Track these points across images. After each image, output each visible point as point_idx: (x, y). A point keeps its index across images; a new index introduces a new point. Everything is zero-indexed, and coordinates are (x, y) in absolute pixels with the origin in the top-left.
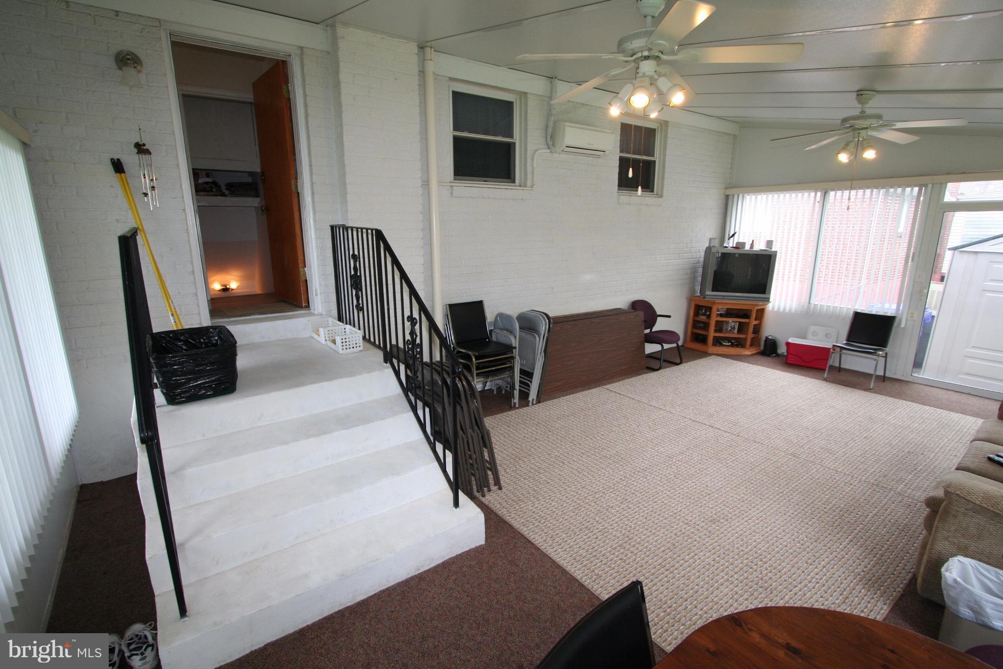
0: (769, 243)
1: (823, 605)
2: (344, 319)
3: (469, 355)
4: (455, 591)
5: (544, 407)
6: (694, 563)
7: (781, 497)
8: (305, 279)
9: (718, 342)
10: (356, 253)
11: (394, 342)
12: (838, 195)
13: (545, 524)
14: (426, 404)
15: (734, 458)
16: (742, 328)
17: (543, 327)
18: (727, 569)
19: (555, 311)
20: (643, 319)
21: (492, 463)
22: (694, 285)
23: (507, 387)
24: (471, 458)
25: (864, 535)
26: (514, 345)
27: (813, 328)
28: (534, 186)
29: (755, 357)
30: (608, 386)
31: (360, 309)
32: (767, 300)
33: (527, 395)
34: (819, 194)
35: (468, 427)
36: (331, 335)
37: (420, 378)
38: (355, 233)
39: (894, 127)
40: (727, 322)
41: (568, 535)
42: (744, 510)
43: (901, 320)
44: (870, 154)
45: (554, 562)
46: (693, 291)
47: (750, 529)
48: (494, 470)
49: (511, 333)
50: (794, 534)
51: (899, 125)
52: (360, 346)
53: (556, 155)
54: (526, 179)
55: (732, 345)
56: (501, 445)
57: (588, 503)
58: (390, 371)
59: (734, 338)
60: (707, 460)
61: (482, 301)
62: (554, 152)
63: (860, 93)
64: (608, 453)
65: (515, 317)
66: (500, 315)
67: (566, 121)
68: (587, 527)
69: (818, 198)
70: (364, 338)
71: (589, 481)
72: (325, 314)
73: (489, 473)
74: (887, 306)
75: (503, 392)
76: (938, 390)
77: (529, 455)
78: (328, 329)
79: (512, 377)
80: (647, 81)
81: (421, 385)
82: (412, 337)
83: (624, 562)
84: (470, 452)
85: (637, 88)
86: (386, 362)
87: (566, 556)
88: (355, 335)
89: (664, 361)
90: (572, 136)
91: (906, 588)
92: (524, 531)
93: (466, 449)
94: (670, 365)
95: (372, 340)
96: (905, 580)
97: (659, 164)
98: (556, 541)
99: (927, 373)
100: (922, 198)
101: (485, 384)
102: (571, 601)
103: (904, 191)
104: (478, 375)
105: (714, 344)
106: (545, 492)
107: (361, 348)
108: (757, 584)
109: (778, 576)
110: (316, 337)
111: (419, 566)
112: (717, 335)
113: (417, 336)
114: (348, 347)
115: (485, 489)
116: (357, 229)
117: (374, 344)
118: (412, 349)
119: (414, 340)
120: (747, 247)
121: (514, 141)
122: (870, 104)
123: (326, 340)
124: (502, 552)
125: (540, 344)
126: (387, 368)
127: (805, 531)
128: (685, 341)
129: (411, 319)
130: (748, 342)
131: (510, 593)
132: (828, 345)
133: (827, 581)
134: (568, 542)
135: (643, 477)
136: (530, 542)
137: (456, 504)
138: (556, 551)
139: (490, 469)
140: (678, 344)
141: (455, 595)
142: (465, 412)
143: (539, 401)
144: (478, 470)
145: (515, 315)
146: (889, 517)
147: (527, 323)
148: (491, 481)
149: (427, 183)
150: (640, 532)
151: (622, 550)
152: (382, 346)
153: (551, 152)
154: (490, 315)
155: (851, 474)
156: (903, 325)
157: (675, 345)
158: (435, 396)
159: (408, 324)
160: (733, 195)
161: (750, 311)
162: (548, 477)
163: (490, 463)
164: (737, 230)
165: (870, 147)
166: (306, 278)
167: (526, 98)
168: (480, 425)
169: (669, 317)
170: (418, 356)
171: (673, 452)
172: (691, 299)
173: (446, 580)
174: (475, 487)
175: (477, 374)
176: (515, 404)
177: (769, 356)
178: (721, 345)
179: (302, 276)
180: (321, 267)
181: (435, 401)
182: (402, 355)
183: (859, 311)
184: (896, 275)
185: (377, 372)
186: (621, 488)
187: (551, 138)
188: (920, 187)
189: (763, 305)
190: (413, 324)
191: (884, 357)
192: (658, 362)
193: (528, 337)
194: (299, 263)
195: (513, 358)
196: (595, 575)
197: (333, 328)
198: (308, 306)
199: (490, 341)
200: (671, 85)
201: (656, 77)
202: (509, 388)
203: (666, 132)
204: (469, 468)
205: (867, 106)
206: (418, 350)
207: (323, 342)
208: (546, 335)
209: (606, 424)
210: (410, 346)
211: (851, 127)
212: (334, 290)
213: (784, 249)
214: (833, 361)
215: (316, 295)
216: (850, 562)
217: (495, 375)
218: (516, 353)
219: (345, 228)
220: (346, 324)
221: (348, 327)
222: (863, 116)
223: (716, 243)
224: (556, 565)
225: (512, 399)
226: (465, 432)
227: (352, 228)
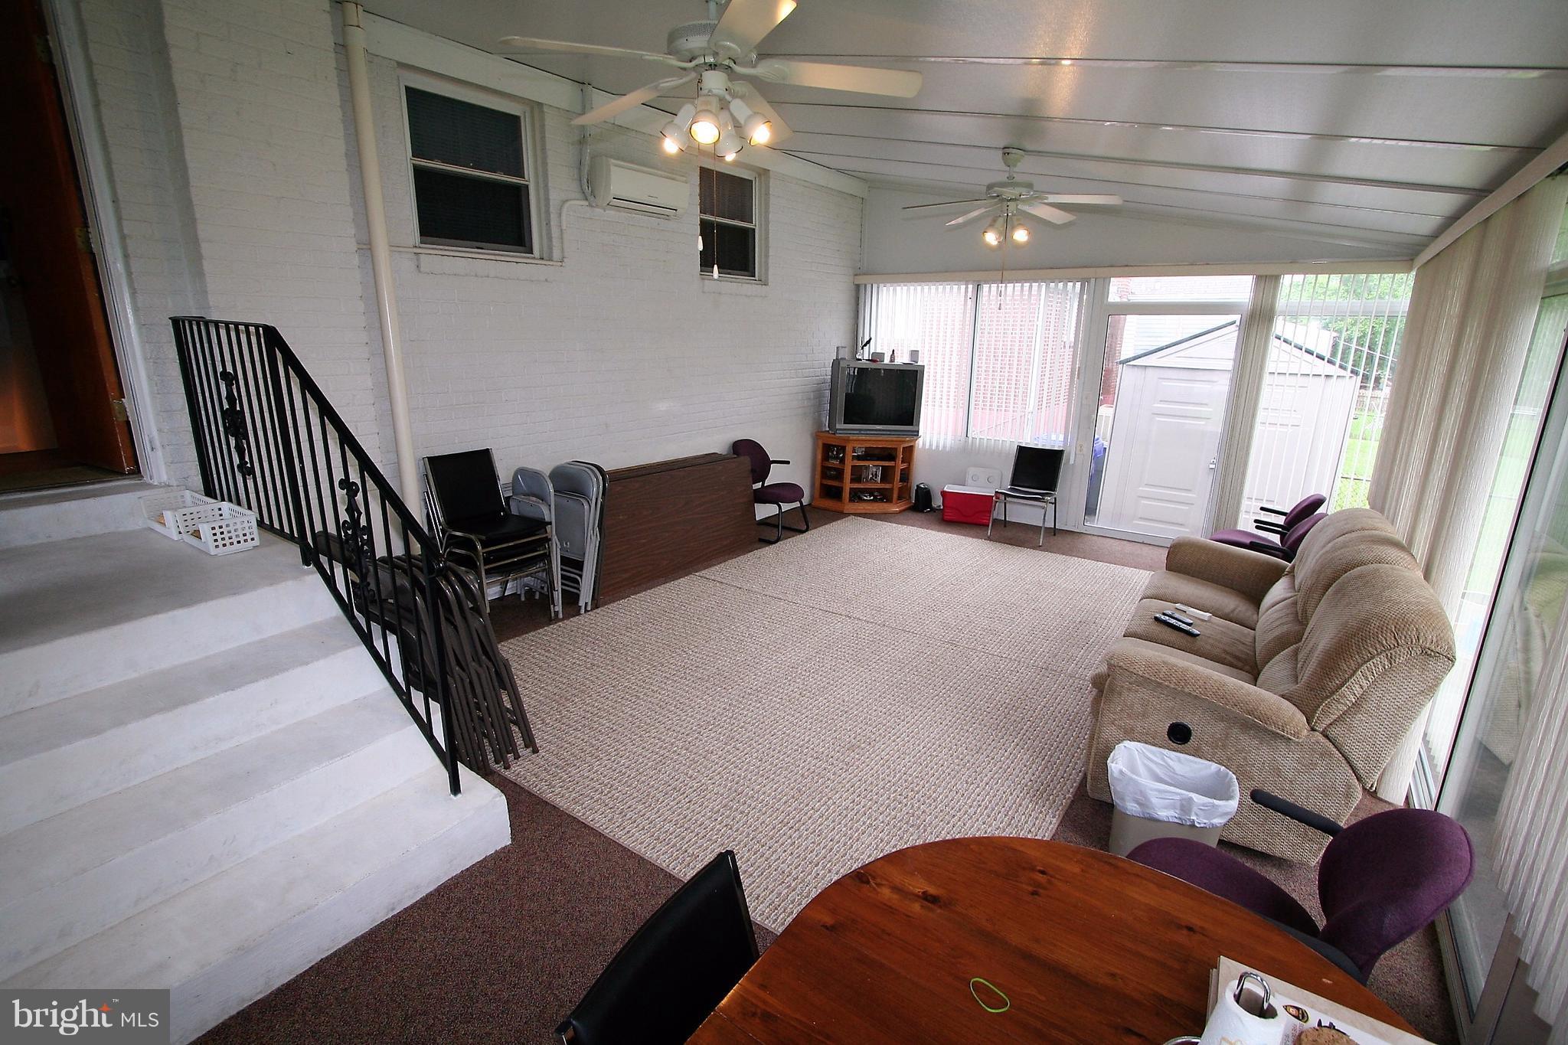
0: (914, 354)
1: (986, 832)
2: (218, 491)
3: (471, 540)
4: (460, 930)
5: (605, 613)
6: (827, 810)
7: (937, 700)
8: (126, 419)
9: (856, 496)
10: (230, 369)
11: (318, 528)
12: (992, 289)
13: (610, 795)
14: (386, 627)
15: (878, 658)
16: (887, 475)
17: (595, 488)
18: (870, 811)
19: (612, 462)
20: (750, 468)
21: (518, 711)
22: (820, 415)
23: (542, 588)
24: (478, 707)
25: (1032, 735)
26: (547, 519)
27: (972, 471)
28: (565, 260)
29: (906, 513)
30: (703, 573)
31: (247, 471)
32: (916, 433)
33: (576, 597)
34: (970, 287)
35: (469, 658)
36: (190, 523)
37: (373, 586)
38: (223, 332)
39: (1046, 201)
40: (867, 468)
41: (647, 805)
42: (891, 727)
43: (1069, 454)
44: (1021, 236)
45: (625, 849)
46: (818, 423)
47: (899, 751)
48: (522, 725)
49: (542, 500)
50: (951, 748)
51: (1052, 199)
52: (253, 539)
53: (598, 210)
54: (550, 248)
55: (875, 500)
56: (536, 681)
57: (675, 751)
58: (317, 578)
59: (878, 490)
60: (843, 664)
61: (488, 449)
62: (594, 205)
63: (1006, 151)
64: (705, 673)
65: (548, 475)
66: (522, 471)
67: (611, 157)
68: (675, 789)
69: (970, 294)
70: (260, 523)
71: (677, 718)
72: (175, 483)
73: (514, 728)
74: (1054, 437)
75: (537, 597)
76: (1113, 541)
77: (583, 692)
78: (184, 511)
79: (549, 572)
80: (715, 105)
81: (376, 597)
82: (351, 516)
83: (731, 829)
84: (476, 699)
85: (701, 111)
86: (306, 562)
87: (643, 837)
88: (242, 520)
89: (784, 528)
90: (622, 181)
91: (1076, 792)
92: (578, 811)
93: (470, 696)
94: (793, 533)
95: (277, 525)
96: (1075, 782)
97: (760, 236)
98: (628, 816)
99: (1102, 522)
100: (1085, 297)
101: (504, 585)
102: (653, 903)
103: (1065, 286)
104: (488, 572)
105: (851, 500)
106: (609, 746)
107: (256, 542)
108: (907, 823)
109: (933, 807)
110: (158, 527)
111: (393, 903)
112: (856, 486)
113: (360, 514)
114: (227, 541)
115: (510, 756)
116: (227, 324)
117: (280, 533)
118: (355, 536)
119: (355, 522)
120: (887, 360)
121: (527, 183)
122: (1020, 167)
123: (180, 533)
124: (541, 851)
125: (591, 515)
126: (311, 573)
127: (965, 742)
128: (812, 497)
129: (346, 483)
130: (895, 496)
131: (556, 912)
132: (989, 492)
133: (990, 802)
134: (646, 816)
135: (756, 701)
136: (586, 826)
137: (455, 788)
138: (628, 832)
139: (515, 723)
140: (801, 503)
141: (460, 936)
142: (462, 637)
143: (596, 604)
144: (493, 726)
145: (547, 472)
146: (1059, 707)
147: (569, 482)
148: (519, 742)
149: (369, 247)
150: (752, 781)
151: (728, 812)
152: (296, 535)
153: (590, 205)
154: (504, 474)
155: (1018, 659)
156: (1072, 462)
157: (797, 504)
158: (401, 611)
159: (341, 493)
160: (865, 285)
161: (896, 449)
162: (614, 722)
163: (513, 713)
164: (873, 336)
165: (1021, 225)
166: (128, 417)
167: (542, 112)
168: (491, 654)
169: (788, 463)
170: (366, 547)
171: (798, 660)
172: (817, 435)
173: (444, 915)
174: (491, 757)
175: (486, 570)
176: (557, 613)
177: (922, 511)
178: (861, 500)
179: (118, 415)
180: (159, 396)
181: (403, 621)
182: (335, 548)
183: (1024, 445)
184: (1062, 398)
185: (290, 583)
186: (725, 721)
187: (589, 184)
188: (1084, 281)
189: (911, 441)
190: (351, 493)
191: (1053, 504)
192: (775, 530)
193: (570, 504)
194: (109, 389)
195: (548, 540)
196: (689, 856)
197: (194, 510)
198: (136, 472)
199: (508, 515)
200: (751, 113)
201: (728, 98)
202: (546, 589)
203: (768, 188)
204: (477, 727)
205: (1016, 169)
206: (365, 537)
207: (175, 537)
208: (600, 500)
209: (701, 630)
210: (350, 532)
211: (998, 196)
212: (190, 438)
213: (932, 363)
214: (998, 513)
215: (152, 449)
216: (1017, 771)
217: (520, 570)
218: (552, 531)
219: (203, 322)
220: (223, 500)
221: (226, 506)
222: (1011, 183)
223: (845, 354)
224: (629, 854)
225: (552, 606)
226: (465, 668)
227: (217, 324)
